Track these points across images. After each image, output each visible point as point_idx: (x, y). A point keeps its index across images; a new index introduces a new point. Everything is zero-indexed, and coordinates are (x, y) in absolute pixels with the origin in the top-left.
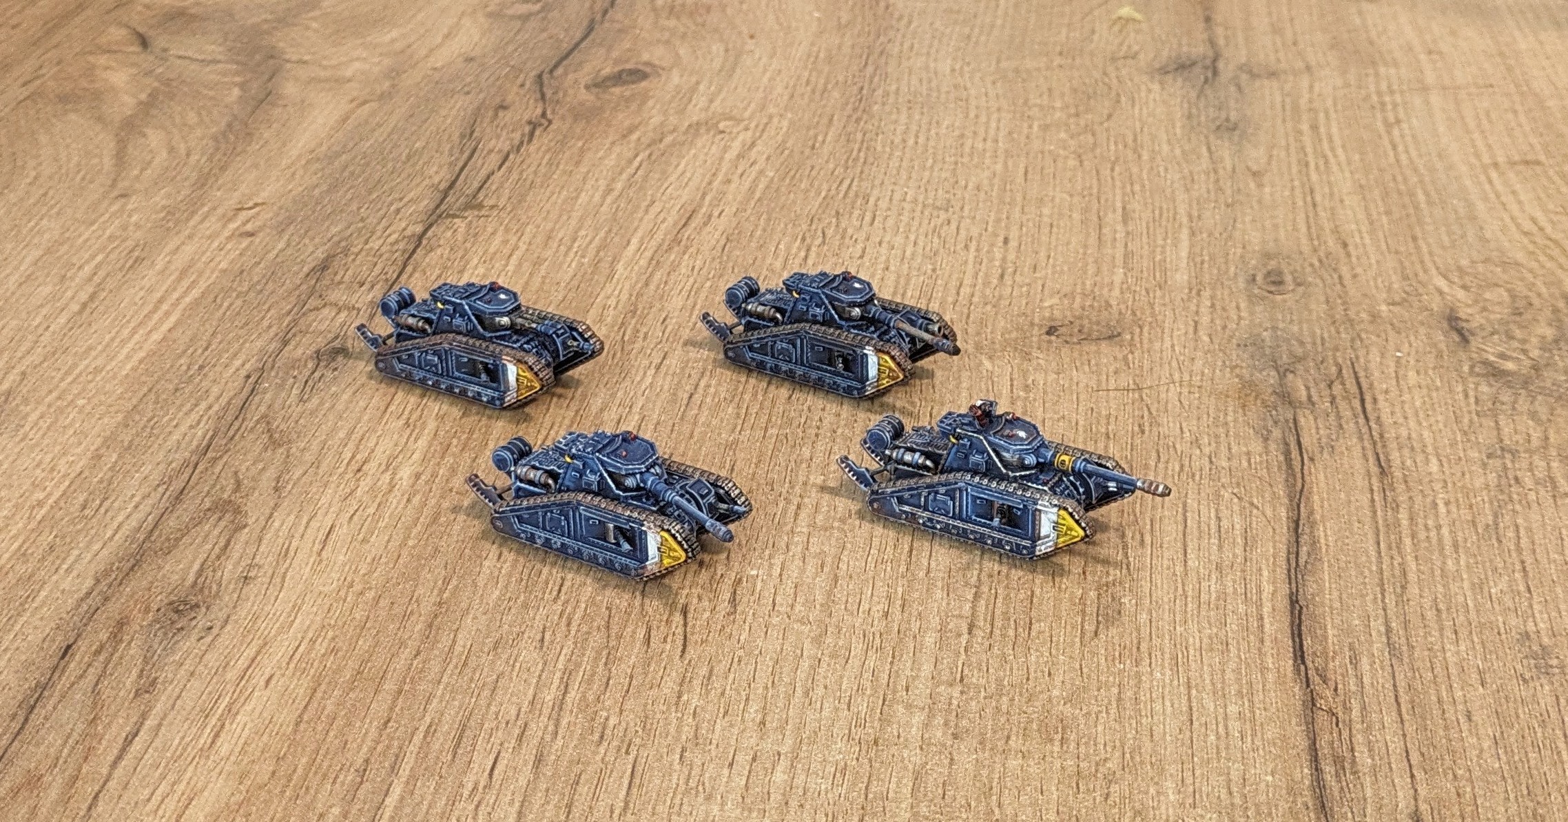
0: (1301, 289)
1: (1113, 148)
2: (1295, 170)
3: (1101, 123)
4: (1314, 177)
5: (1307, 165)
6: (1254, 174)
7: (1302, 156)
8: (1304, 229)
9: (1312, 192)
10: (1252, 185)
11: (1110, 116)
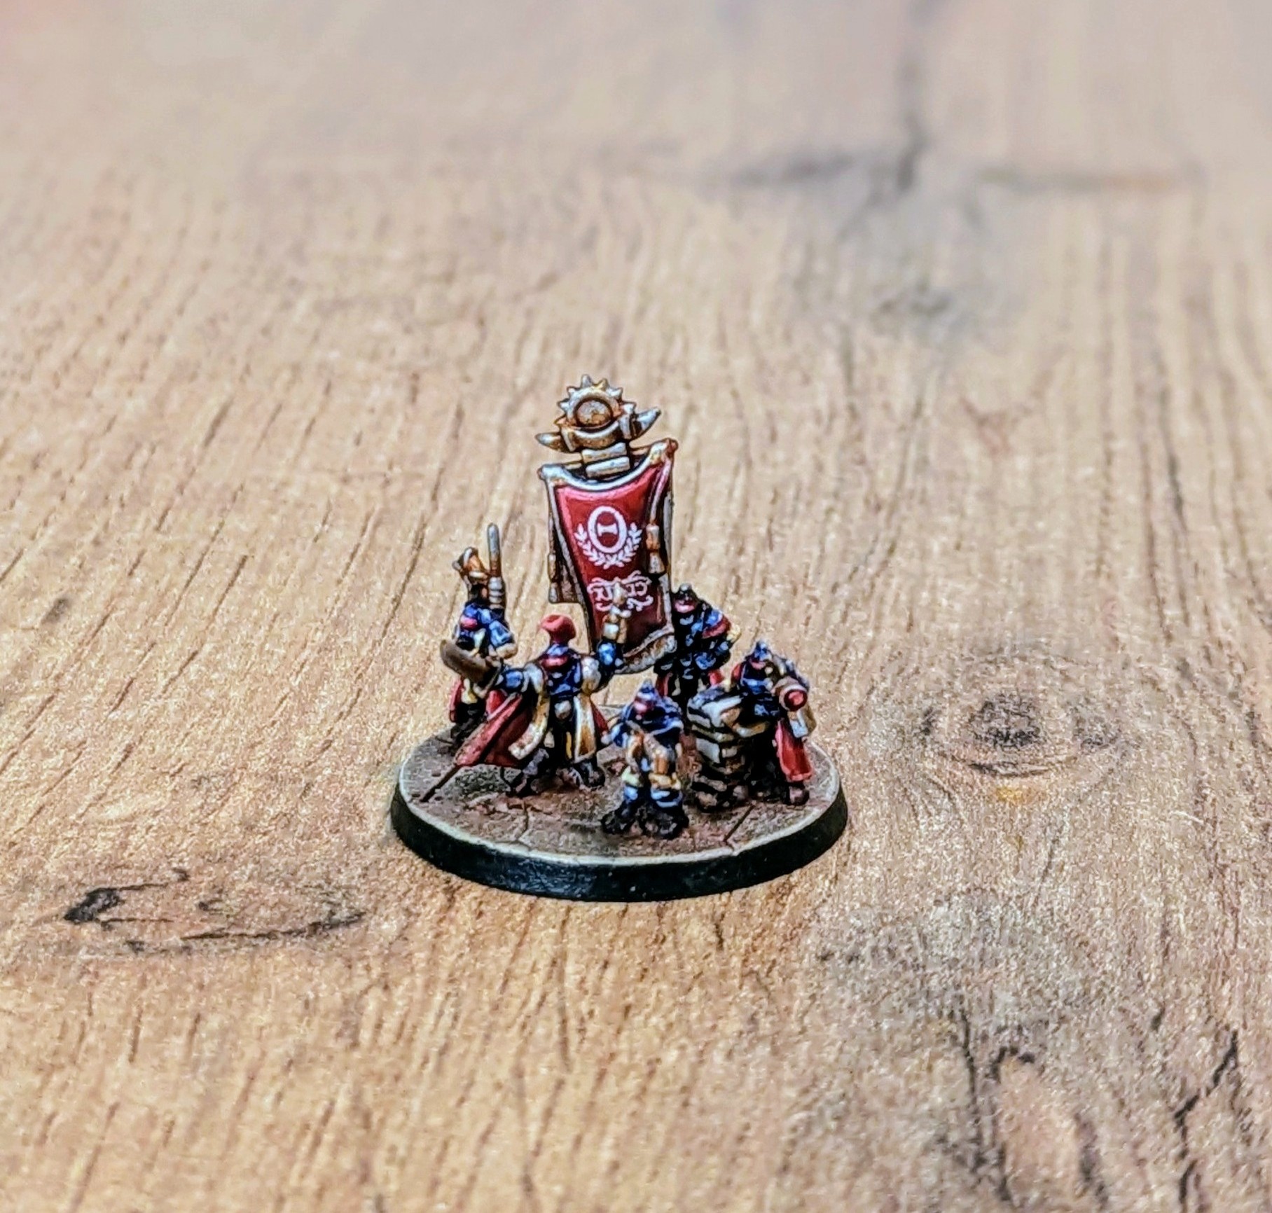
0: (1099, 761)
1: (531, 353)
2: (1121, 408)
3: (517, 298)
4: (1184, 427)
5: (1164, 397)
6: (983, 422)
7: (1148, 372)
8: (1132, 573)
9: (1173, 466)
10: (971, 450)
11: (548, 281)
